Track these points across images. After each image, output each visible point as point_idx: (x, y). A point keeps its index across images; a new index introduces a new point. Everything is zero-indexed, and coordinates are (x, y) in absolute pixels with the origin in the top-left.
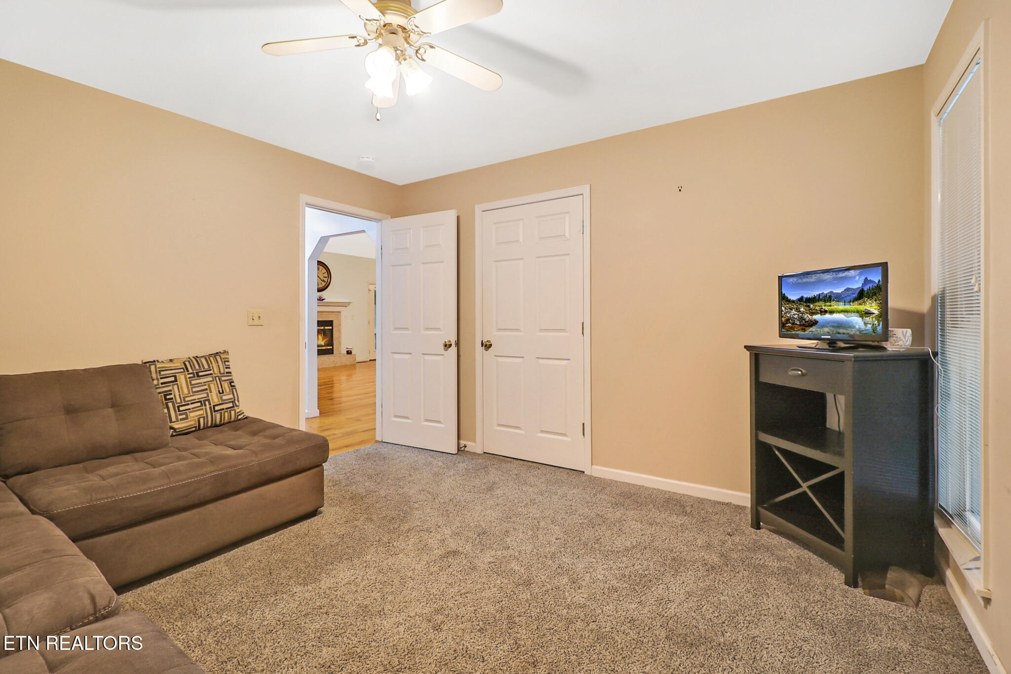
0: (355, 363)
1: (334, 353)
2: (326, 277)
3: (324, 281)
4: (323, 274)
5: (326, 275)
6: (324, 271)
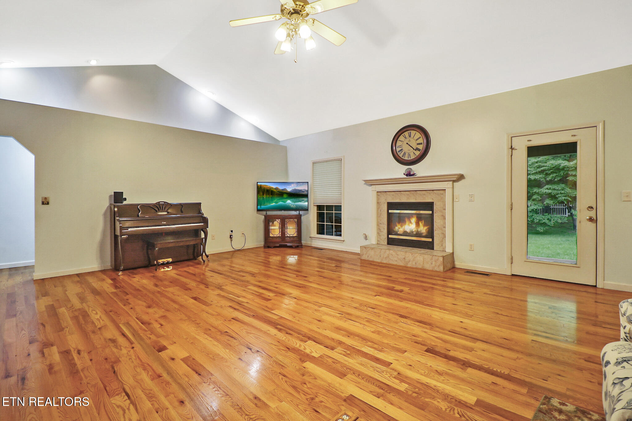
0: (441, 269)
1: (435, 248)
2: (422, 144)
3: (417, 149)
4: (417, 140)
5: (421, 140)
6: (418, 135)
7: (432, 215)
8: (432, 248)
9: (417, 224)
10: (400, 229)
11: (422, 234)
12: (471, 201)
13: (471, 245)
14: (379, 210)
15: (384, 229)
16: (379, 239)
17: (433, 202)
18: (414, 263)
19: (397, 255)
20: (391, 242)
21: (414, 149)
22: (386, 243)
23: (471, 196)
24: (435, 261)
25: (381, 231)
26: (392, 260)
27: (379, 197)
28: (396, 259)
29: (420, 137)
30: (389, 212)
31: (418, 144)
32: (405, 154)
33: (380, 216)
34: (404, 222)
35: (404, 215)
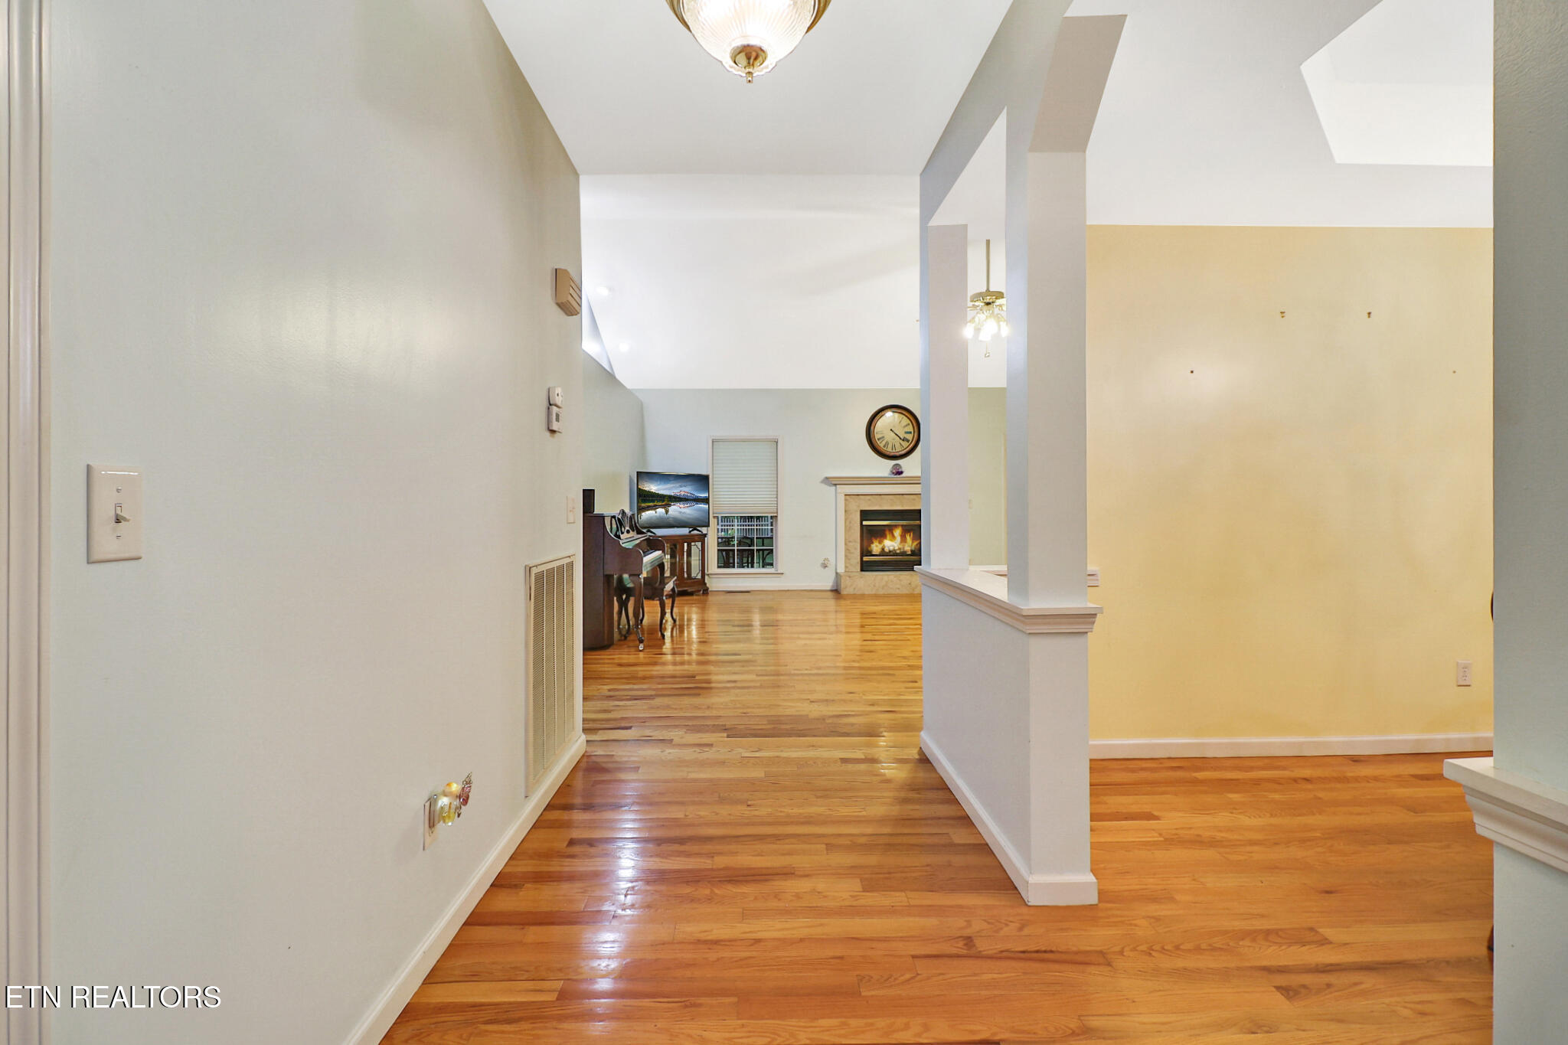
1: (919, 566)
2: (910, 433)
3: (905, 439)
4: (905, 427)
5: (910, 429)
6: (906, 421)
7: (919, 527)
8: (916, 567)
9: (903, 537)
10: (876, 548)
11: (907, 551)
14: (848, 521)
15: (856, 549)
16: (848, 565)
17: (919, 510)
19: (900, 580)
20: (865, 567)
21: (901, 439)
22: (859, 570)
25: (850, 553)
26: (893, 588)
27: (847, 503)
28: (898, 586)
29: (909, 425)
30: (864, 524)
31: (907, 433)
32: (887, 443)
33: (849, 530)
34: (885, 537)
35: (883, 528)
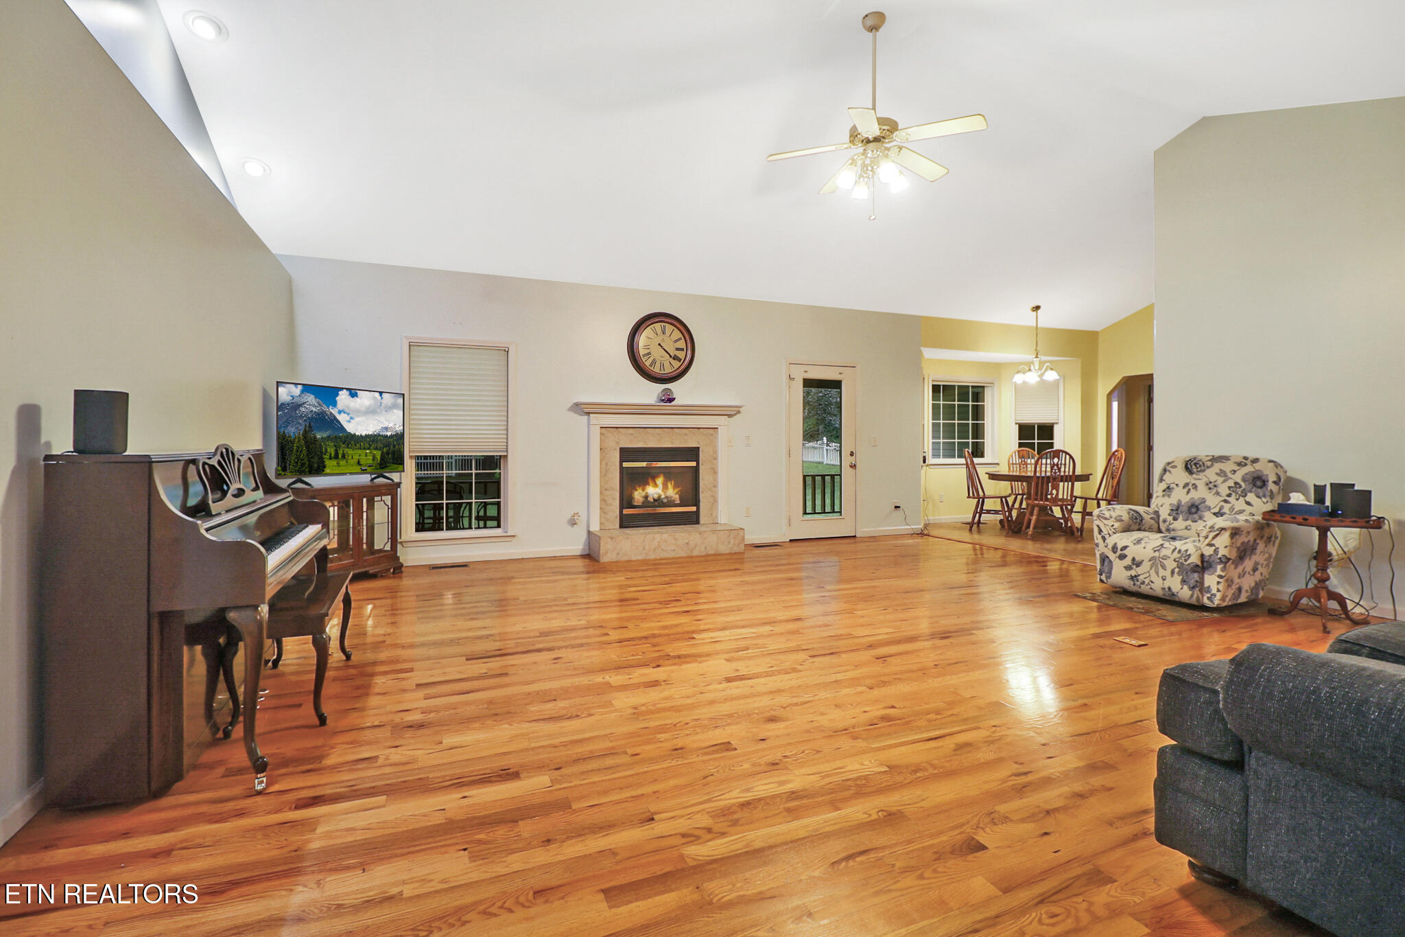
0: (742, 548)
1: (702, 521)
2: (682, 350)
3: (676, 358)
4: (676, 341)
5: (682, 344)
6: (677, 334)
7: (696, 469)
8: (697, 522)
9: (665, 487)
10: (638, 495)
11: (674, 501)
12: (748, 445)
13: (748, 509)
14: (604, 463)
15: (614, 499)
16: (603, 521)
17: (699, 448)
18: (703, 549)
20: (625, 522)
21: (671, 356)
22: (618, 527)
23: (748, 438)
24: (734, 538)
25: (607, 504)
26: (666, 551)
27: (603, 438)
28: (673, 547)
29: (680, 339)
30: (624, 466)
31: (678, 349)
32: (654, 362)
33: (606, 474)
34: (648, 483)
